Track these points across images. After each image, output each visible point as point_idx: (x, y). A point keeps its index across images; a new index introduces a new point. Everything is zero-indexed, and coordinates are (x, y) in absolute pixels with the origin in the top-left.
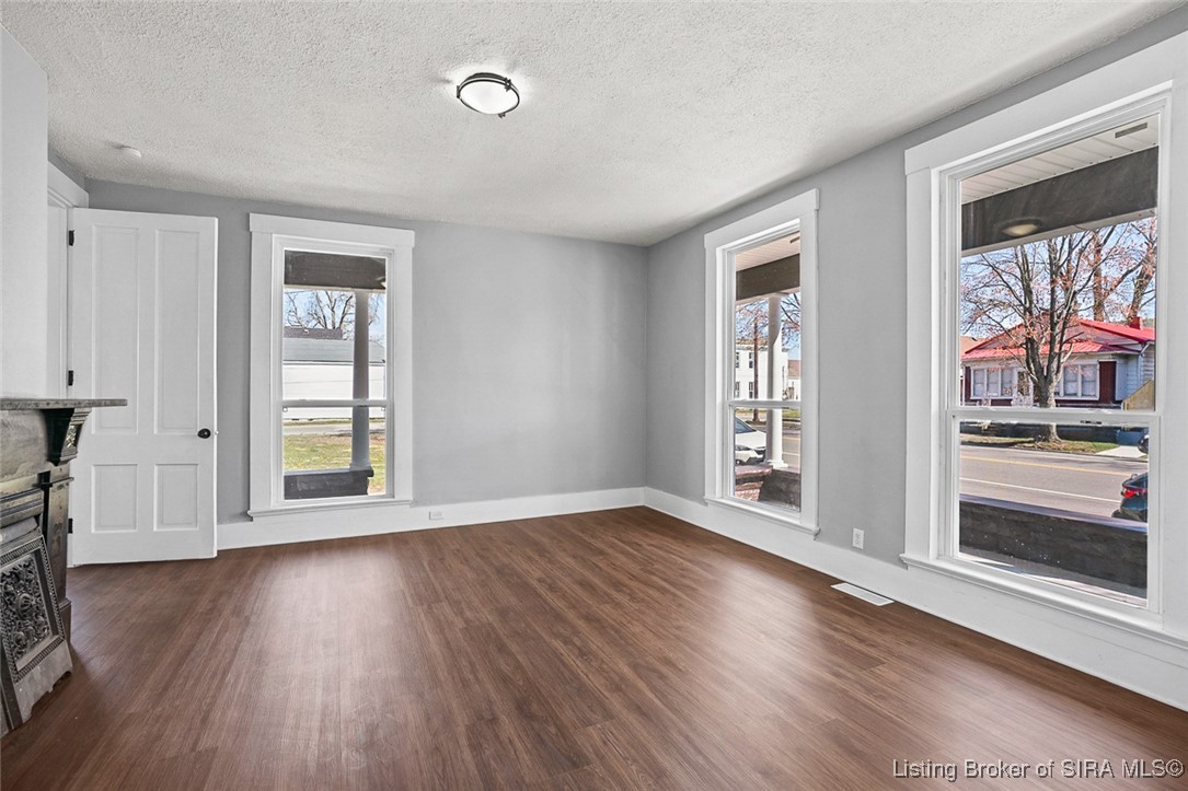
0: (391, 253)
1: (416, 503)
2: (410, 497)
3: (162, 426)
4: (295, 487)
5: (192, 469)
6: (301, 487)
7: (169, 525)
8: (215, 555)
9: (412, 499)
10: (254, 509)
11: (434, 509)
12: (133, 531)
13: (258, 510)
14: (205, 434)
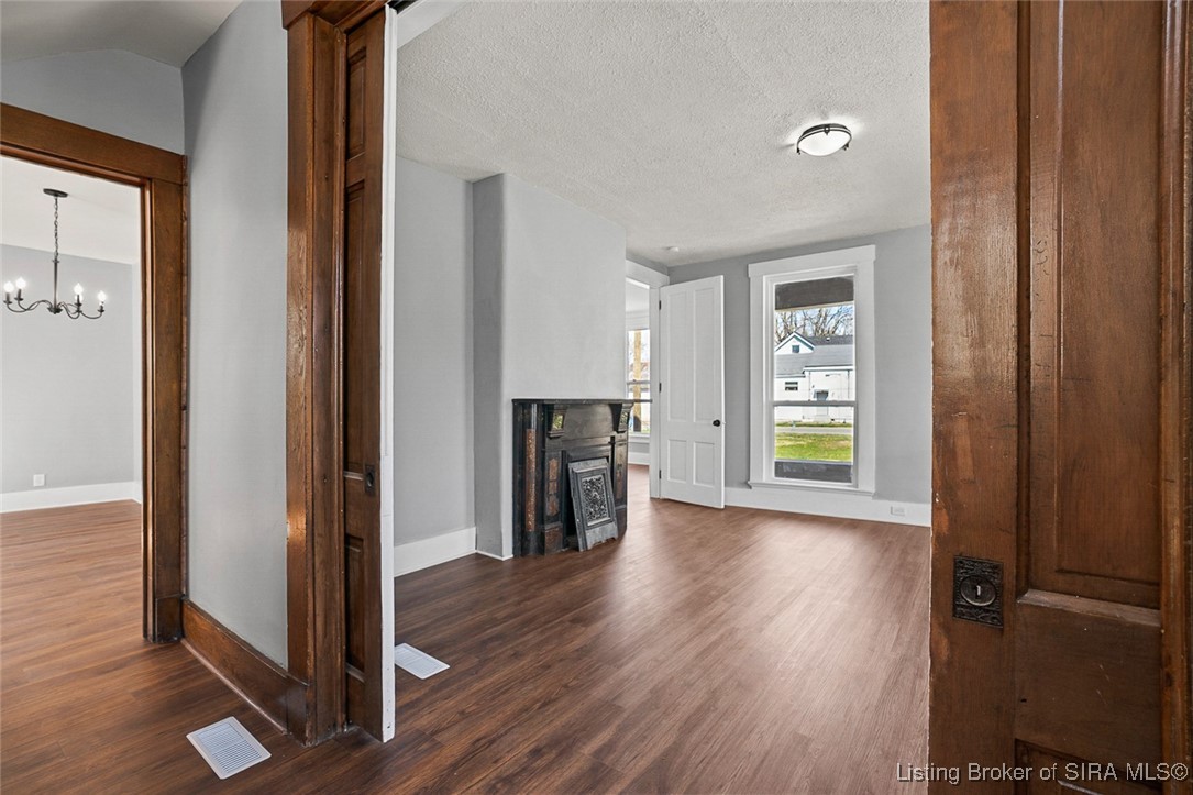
0: (854, 269)
1: (878, 495)
2: (872, 490)
3: (697, 418)
4: (782, 469)
5: (711, 446)
6: (786, 469)
7: (702, 482)
8: (723, 507)
9: (874, 491)
10: (753, 480)
11: (896, 504)
12: (683, 482)
13: (756, 481)
14: (717, 423)
